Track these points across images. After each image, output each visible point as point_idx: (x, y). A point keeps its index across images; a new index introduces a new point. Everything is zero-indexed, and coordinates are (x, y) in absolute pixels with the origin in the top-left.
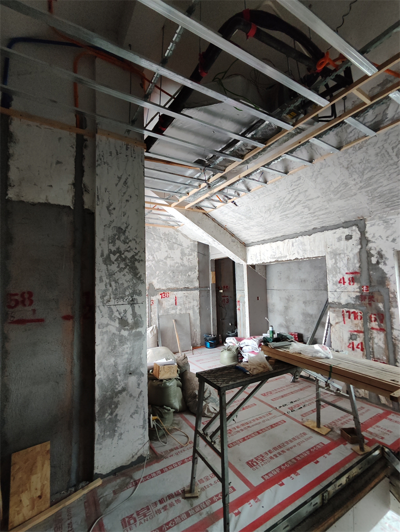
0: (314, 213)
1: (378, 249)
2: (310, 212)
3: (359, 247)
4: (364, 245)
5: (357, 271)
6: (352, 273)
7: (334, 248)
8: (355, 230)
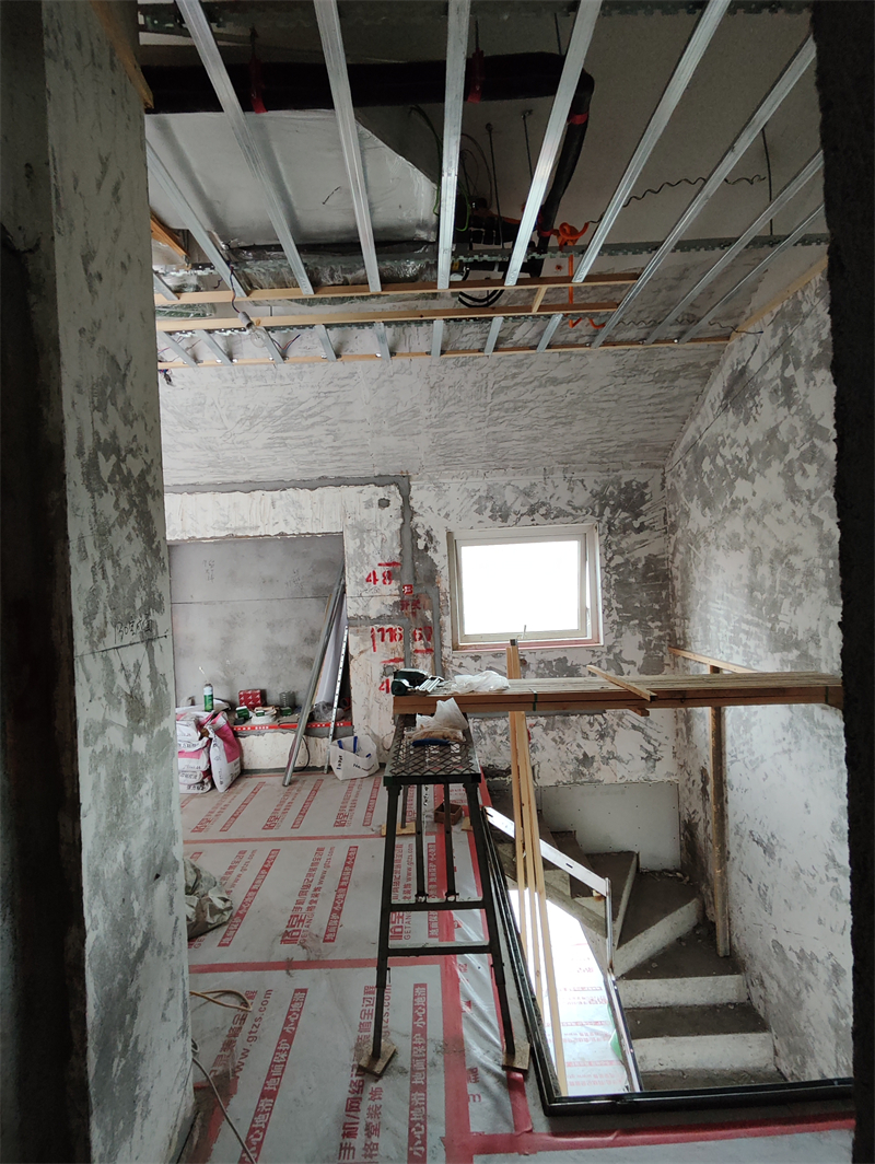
0: (340, 448)
1: (427, 528)
2: (335, 444)
3: (401, 520)
4: (408, 520)
5: (396, 561)
6: (388, 565)
7: (359, 518)
8: (394, 493)
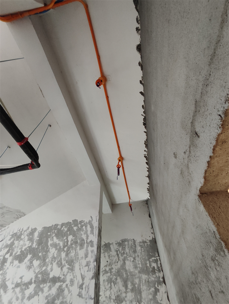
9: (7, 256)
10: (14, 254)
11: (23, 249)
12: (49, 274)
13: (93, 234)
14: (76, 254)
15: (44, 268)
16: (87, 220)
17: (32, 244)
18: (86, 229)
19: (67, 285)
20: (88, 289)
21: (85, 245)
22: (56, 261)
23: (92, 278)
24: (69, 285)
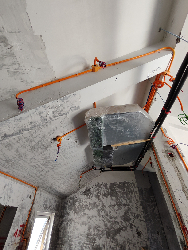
3: (31, 205)
5: (25, 223)
6: (22, 226)
7: (24, 201)
8: (33, 193)
9: (99, 194)
10: (101, 194)
11: (105, 192)
12: (122, 203)
13: (136, 188)
14: (131, 196)
15: (118, 200)
16: (131, 182)
17: (108, 190)
18: (132, 186)
19: (131, 207)
20: (140, 208)
21: (134, 193)
22: (123, 198)
23: (140, 205)
24: (132, 207)
